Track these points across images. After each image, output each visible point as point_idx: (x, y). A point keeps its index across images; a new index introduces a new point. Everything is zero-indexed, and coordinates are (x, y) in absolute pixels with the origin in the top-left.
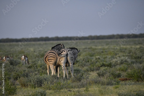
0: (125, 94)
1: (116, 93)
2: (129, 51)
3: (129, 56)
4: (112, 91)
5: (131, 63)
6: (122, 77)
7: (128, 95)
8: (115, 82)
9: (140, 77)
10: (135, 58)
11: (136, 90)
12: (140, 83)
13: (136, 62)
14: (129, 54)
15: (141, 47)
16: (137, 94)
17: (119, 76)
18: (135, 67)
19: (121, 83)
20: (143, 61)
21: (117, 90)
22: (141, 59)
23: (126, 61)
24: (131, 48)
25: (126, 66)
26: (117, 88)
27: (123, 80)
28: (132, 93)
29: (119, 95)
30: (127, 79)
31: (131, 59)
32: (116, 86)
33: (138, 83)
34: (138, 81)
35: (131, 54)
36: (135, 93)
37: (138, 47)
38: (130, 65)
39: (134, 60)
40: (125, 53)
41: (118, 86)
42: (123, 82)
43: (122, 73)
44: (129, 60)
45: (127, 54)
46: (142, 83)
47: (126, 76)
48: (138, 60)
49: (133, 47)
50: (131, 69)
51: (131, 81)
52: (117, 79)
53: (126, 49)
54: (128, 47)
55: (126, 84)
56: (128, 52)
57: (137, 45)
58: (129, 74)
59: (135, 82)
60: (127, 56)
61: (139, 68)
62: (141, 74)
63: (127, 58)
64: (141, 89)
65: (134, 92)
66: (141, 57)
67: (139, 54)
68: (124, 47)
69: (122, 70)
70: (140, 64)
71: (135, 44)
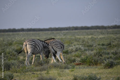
0: (79, 76)
1: (72, 75)
2: (83, 40)
3: (82, 45)
4: (68, 74)
5: (85, 50)
6: (77, 62)
7: (82, 77)
8: (71, 67)
9: (92, 62)
10: (88, 46)
11: (88, 73)
12: (91, 67)
13: (89, 49)
14: (82, 43)
15: (92, 37)
16: (89, 76)
17: (74, 61)
18: (87, 54)
19: (76, 67)
20: (94, 49)
21: (73, 73)
22: (92, 47)
23: (80, 49)
24: (85, 38)
25: (80, 53)
26: (72, 71)
27: (78, 65)
28: (85, 75)
29: (74, 77)
30: (81, 64)
31: (84, 47)
32: (72, 69)
33: (90, 67)
34: (90, 65)
35: (84, 43)
36: (87, 76)
37: (90, 37)
38: (83, 52)
39: (86, 48)
40: (79, 42)
41: (73, 69)
42: (78, 66)
43: (76, 59)
44: (82, 48)
45: (81, 43)
46: (93, 67)
47: (80, 61)
48: (90, 48)
49: (86, 37)
50: (84, 56)
51: (84, 65)
52: (73, 64)
53: (80, 39)
54: (82, 37)
55: (80, 68)
56: (81, 41)
57: (89, 35)
58: (82, 60)
59: (88, 66)
60: (81, 44)
61: (91, 55)
62: (92, 60)
63: (81, 46)
64: (93, 72)
65: (87, 74)
66: (93, 45)
67: (90, 43)
68: (79, 37)
69: (77, 56)
70: (92, 51)
71: (88, 34)
